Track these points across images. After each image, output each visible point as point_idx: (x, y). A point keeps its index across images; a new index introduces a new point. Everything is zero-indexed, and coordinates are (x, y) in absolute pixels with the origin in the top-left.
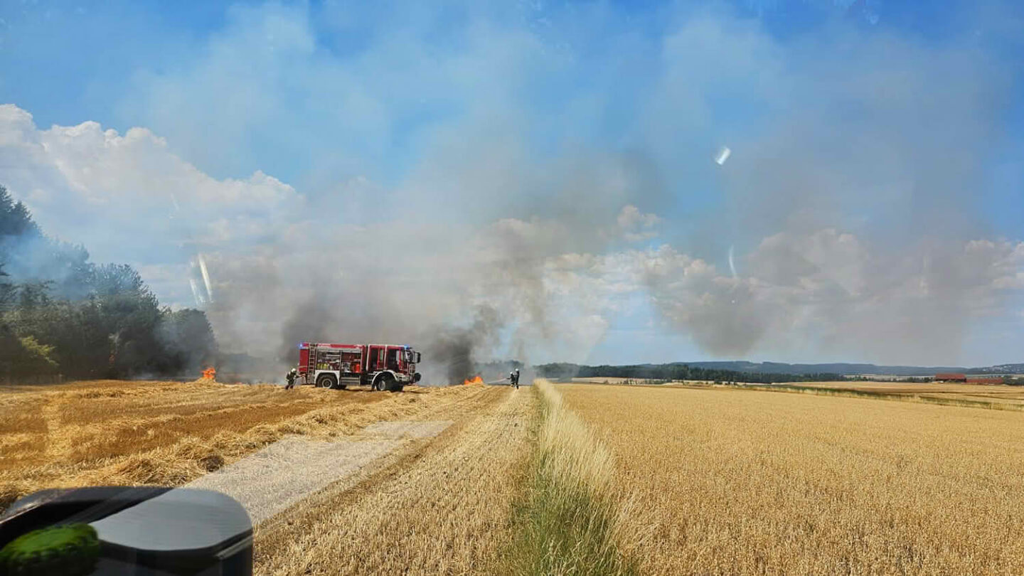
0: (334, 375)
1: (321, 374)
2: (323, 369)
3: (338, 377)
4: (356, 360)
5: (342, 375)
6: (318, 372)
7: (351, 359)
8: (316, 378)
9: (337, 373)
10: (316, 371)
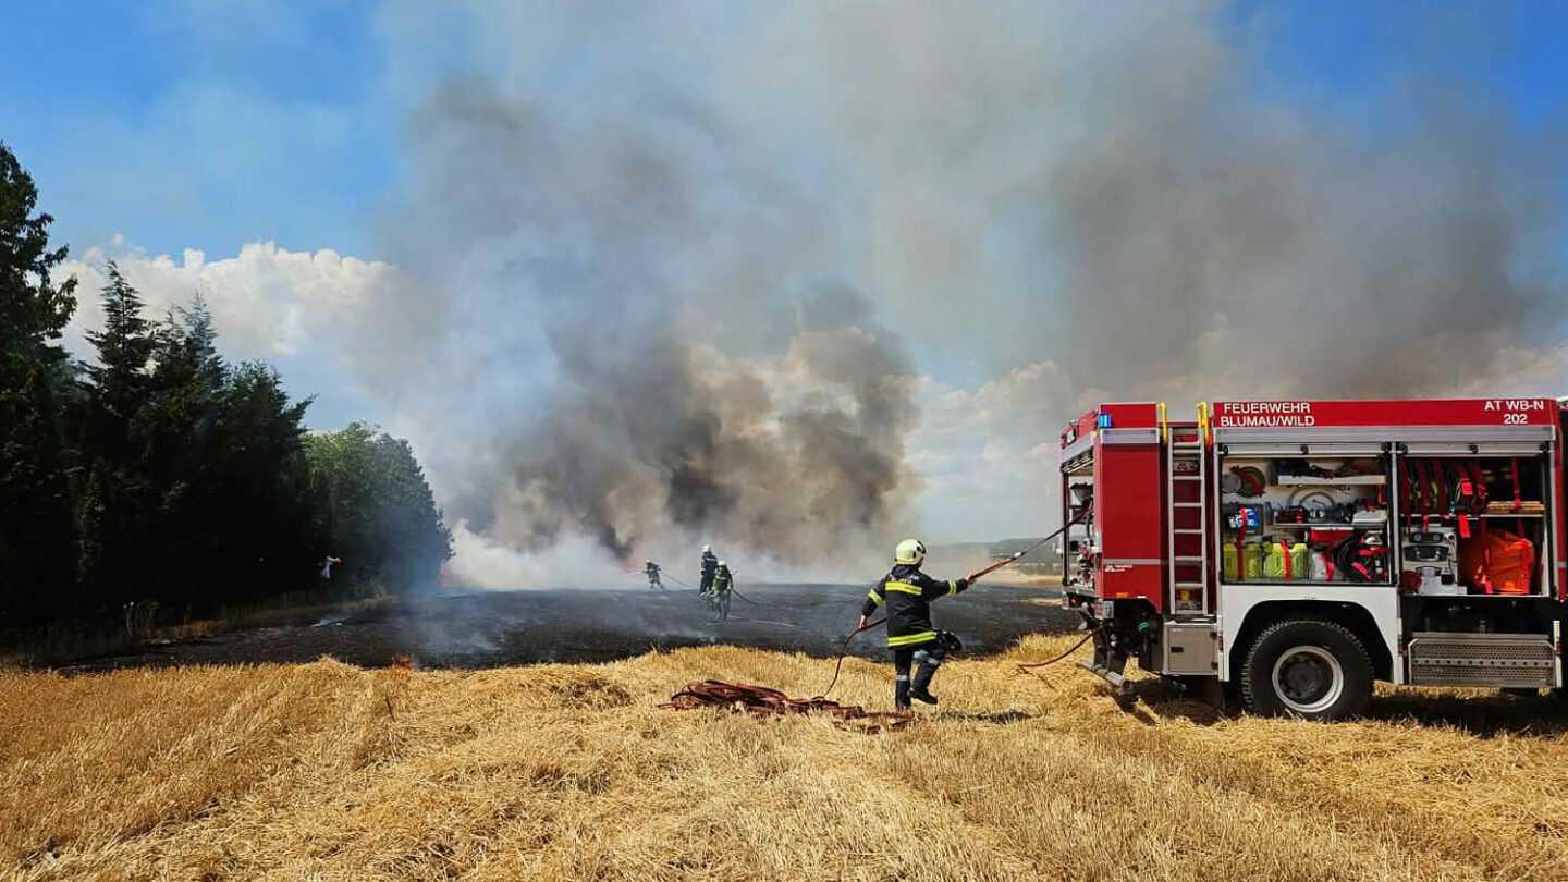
0: (1358, 618)
1: (1260, 616)
2: (1263, 580)
3: (1390, 627)
4: (1499, 508)
5: (1419, 613)
6: (1235, 603)
7: (1466, 505)
8: (1229, 643)
9: (1382, 604)
10: (1225, 593)
